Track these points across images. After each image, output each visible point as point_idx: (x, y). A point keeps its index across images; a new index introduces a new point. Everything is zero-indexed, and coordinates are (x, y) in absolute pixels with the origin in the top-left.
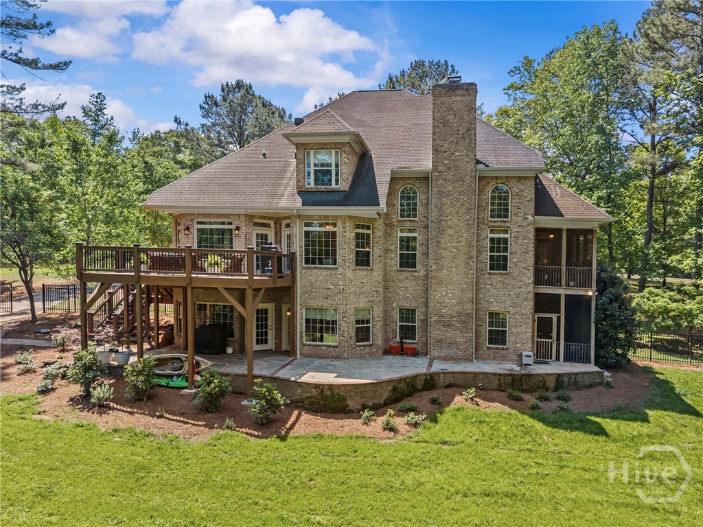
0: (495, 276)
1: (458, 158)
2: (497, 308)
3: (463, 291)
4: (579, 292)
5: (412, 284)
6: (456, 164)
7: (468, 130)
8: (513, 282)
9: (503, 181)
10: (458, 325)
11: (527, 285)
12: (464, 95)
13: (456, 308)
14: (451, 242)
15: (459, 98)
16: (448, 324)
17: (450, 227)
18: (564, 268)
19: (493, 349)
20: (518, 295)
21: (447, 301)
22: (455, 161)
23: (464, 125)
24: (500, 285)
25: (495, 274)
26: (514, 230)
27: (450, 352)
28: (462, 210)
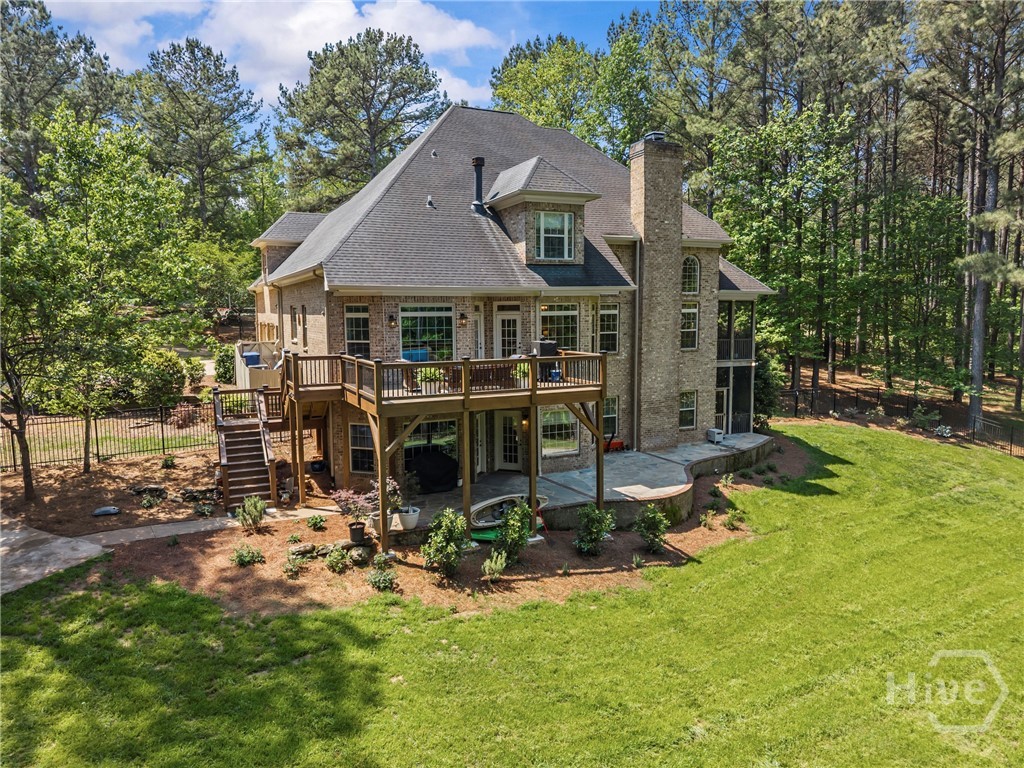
0: (687, 354)
1: (667, 226)
2: (688, 388)
3: (670, 373)
4: (743, 363)
5: (614, 369)
6: (666, 233)
7: (676, 196)
8: (701, 359)
9: (694, 252)
10: (665, 410)
11: (712, 360)
12: (672, 157)
13: (664, 393)
14: (660, 321)
15: (667, 160)
16: (656, 411)
17: (659, 303)
18: (733, 341)
19: (684, 431)
20: (705, 372)
21: (656, 386)
22: (665, 230)
23: (672, 190)
24: (691, 362)
25: (687, 352)
26: (703, 304)
27: (658, 441)
28: (670, 285)
